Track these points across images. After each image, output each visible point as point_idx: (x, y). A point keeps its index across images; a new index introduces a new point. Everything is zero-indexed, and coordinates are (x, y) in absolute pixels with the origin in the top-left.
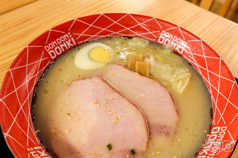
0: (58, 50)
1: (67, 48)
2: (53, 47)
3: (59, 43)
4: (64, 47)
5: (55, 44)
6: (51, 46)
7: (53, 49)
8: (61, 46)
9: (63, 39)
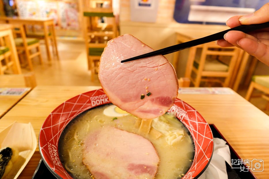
0: (98, 102)
1: (104, 102)
2: (95, 99)
3: (100, 98)
4: (102, 102)
5: (97, 98)
6: (95, 98)
7: (95, 100)
8: (101, 100)
9: (103, 96)
